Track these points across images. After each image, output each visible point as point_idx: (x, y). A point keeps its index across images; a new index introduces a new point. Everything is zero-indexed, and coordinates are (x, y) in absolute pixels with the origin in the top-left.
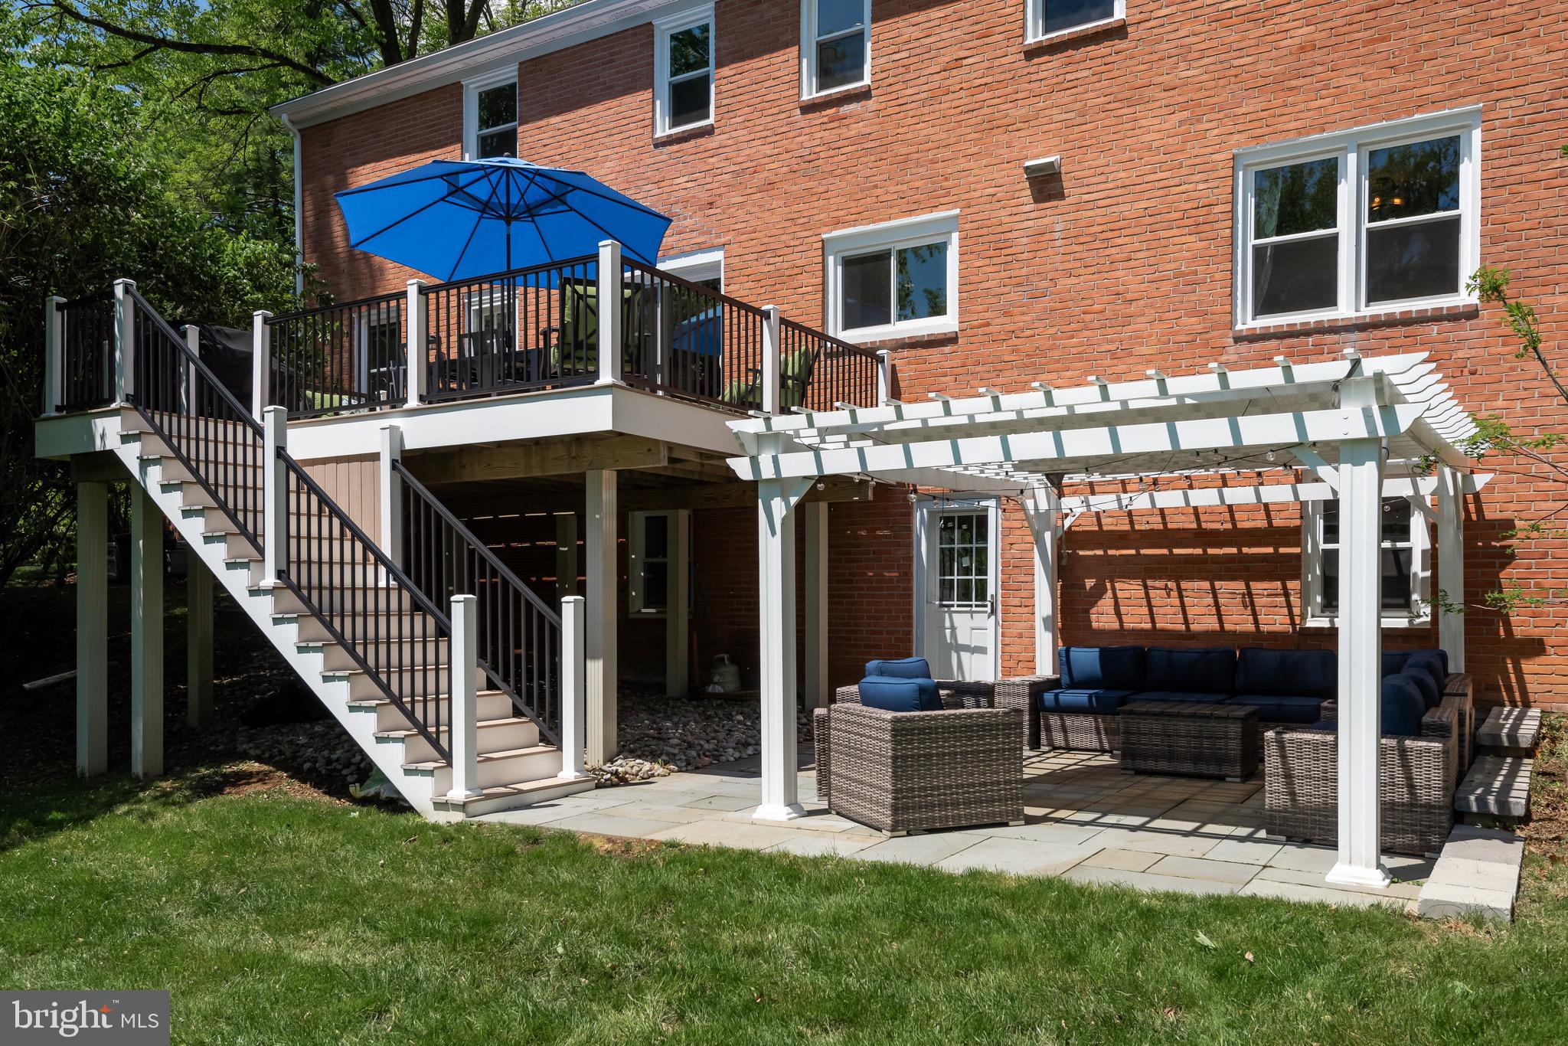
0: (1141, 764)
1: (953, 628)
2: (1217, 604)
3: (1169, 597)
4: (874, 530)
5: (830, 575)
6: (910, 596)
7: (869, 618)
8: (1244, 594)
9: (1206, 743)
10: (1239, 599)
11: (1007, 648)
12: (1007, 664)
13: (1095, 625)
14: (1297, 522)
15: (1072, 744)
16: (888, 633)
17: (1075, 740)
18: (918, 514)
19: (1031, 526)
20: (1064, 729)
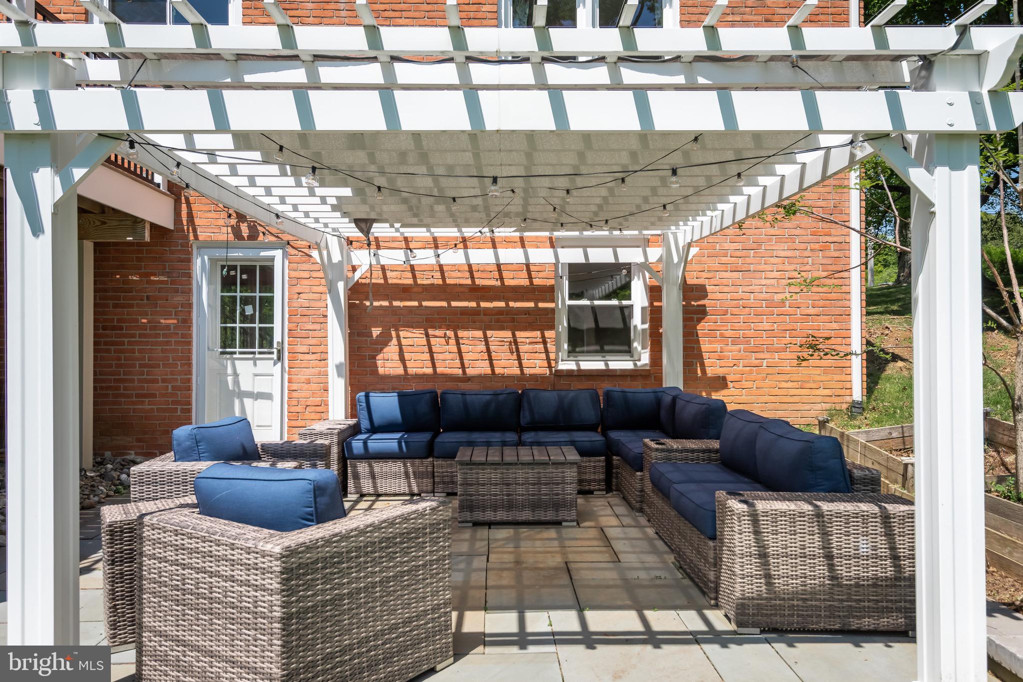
0: (479, 516)
1: (236, 375)
2: (488, 351)
3: (448, 344)
4: (148, 275)
5: (95, 320)
6: (190, 343)
7: (141, 366)
8: (510, 342)
9: (544, 489)
10: (506, 347)
11: (295, 394)
12: (293, 409)
13: (381, 371)
14: (552, 282)
15: (381, 490)
16: (164, 381)
17: (384, 486)
18: (199, 261)
19: (326, 277)
20: (373, 476)
